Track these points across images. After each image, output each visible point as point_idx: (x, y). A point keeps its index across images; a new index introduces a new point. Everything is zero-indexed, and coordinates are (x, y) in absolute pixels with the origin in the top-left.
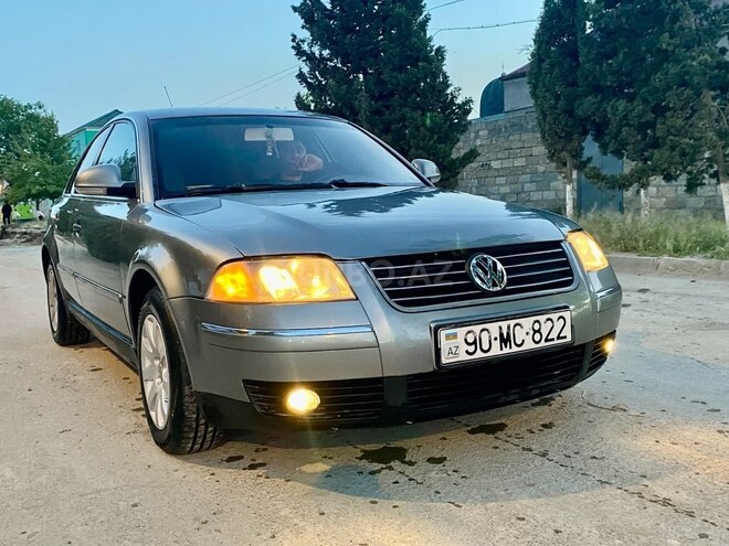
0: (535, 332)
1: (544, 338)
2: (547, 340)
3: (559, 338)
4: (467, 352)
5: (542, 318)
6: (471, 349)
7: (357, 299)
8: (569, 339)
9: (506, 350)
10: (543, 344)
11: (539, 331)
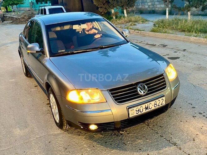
0: (155, 104)
1: (157, 105)
2: (158, 106)
3: (161, 104)
4: (136, 113)
5: (157, 101)
6: (138, 112)
7: (107, 102)
8: (164, 104)
9: (147, 111)
10: (157, 107)
11: (156, 104)
